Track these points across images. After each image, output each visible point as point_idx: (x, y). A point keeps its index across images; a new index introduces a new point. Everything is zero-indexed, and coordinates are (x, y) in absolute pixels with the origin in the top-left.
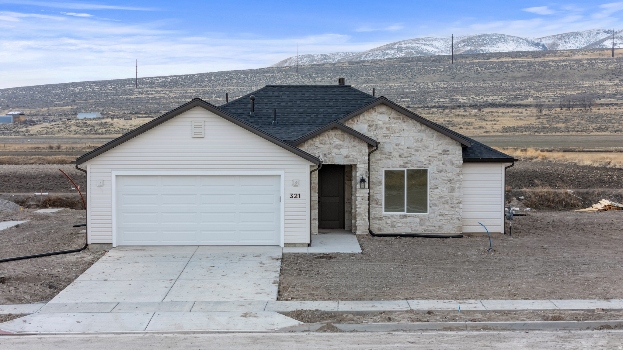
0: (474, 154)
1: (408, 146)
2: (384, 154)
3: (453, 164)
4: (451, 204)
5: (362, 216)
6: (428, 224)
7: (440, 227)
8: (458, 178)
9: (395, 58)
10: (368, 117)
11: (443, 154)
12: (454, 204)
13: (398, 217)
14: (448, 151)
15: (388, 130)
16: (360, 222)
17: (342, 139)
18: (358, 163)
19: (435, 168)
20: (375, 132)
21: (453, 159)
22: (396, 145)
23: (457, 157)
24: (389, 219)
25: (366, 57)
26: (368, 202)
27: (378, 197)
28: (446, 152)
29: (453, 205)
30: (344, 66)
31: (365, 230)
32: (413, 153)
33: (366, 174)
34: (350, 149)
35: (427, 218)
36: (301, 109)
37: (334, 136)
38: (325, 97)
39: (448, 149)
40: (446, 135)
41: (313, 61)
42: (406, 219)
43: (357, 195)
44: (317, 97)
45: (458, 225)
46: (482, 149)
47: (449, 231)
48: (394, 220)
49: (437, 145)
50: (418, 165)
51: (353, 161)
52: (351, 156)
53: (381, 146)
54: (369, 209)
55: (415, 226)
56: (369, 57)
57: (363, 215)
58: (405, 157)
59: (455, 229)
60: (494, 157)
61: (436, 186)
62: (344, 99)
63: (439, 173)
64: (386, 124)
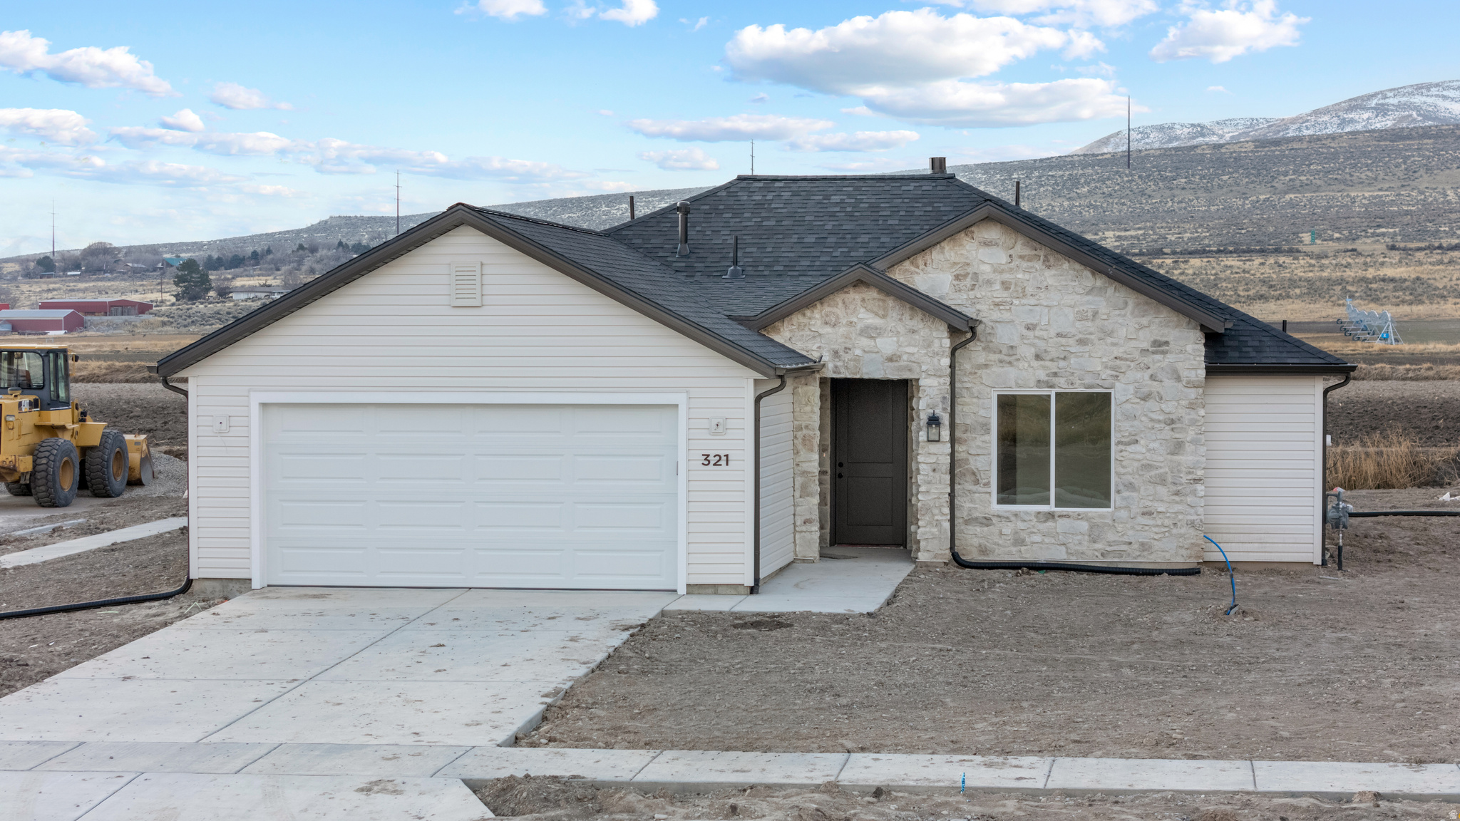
0: (1241, 352)
1: (1059, 330)
2: (995, 352)
3: (1178, 379)
4: (1174, 484)
5: (933, 515)
6: (1111, 536)
7: (1144, 547)
8: (1192, 417)
9: (1366, 132)
10: (952, 254)
11: (1154, 353)
12: (1181, 484)
13: (1033, 518)
14: (1167, 343)
15: (1007, 289)
16: (928, 530)
17: (881, 312)
18: (924, 375)
19: (1131, 388)
20: (972, 294)
21: (1180, 364)
22: (1028, 329)
23: (1189, 359)
24: (1009, 524)
25: (1299, 129)
26: (948, 477)
27: (979, 465)
28: (1160, 346)
29: (1180, 488)
30: (1243, 150)
31: (940, 552)
32: (1072, 350)
33: (943, 403)
34: (901, 339)
35: (1109, 521)
36: (812, 236)
37: (859, 303)
38: (882, 205)
39: (1166, 339)
40: (1159, 301)
41: (1170, 141)
42: (1054, 524)
43: (920, 459)
44: (862, 205)
45: (1193, 541)
46: (1263, 339)
47: (1167, 555)
48: (1021, 525)
49: (1137, 327)
50: (1086, 381)
51: (910, 370)
52: (905, 357)
53: (988, 330)
54: (952, 495)
55: (1076, 542)
56: (1307, 128)
57: (936, 511)
58: (1052, 360)
59: (1185, 552)
60: (1293, 360)
61: (1133, 437)
62: (930, 209)
63: (1142, 402)
64: (1001, 272)
